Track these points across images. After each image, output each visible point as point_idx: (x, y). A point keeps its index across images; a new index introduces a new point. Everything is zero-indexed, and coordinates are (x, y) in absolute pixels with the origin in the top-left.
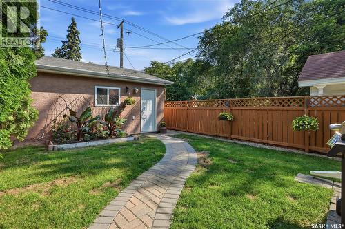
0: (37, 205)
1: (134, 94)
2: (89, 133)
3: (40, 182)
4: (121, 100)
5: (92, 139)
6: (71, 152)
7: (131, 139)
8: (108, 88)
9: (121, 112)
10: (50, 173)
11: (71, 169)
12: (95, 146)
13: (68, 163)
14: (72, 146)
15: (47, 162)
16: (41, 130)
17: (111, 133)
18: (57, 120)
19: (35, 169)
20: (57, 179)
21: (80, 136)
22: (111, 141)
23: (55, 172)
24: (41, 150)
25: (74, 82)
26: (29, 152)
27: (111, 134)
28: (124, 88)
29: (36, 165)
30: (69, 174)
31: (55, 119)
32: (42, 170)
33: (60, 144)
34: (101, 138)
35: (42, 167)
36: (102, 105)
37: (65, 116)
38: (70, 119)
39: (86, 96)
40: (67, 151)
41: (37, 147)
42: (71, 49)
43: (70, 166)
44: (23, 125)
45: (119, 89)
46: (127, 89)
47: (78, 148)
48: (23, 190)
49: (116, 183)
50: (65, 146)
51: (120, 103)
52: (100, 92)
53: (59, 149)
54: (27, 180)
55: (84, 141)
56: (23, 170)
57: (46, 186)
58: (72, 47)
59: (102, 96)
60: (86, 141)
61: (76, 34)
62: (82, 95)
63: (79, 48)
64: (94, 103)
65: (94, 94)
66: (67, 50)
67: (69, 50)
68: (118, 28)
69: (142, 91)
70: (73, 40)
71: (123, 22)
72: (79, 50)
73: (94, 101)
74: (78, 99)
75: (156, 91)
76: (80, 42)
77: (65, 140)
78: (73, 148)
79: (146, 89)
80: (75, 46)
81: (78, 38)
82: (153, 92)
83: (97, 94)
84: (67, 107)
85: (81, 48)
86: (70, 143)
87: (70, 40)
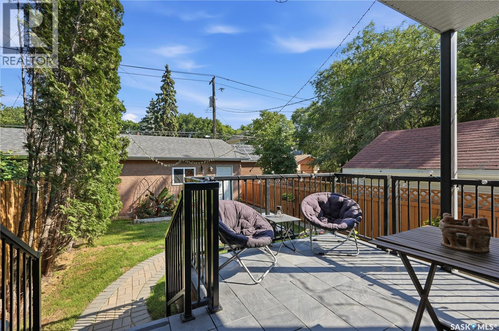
0: (122, 253)
1: (209, 171)
3: (125, 243)
6: (148, 225)
8: (184, 168)
10: (131, 239)
13: (143, 233)
14: (151, 220)
15: (130, 232)
16: (130, 206)
18: (141, 199)
19: (123, 235)
20: (134, 242)
21: (158, 212)
23: (134, 238)
24: (129, 223)
26: (121, 223)
28: (199, 166)
29: (124, 233)
30: (141, 240)
31: (140, 197)
32: (127, 237)
33: (142, 218)
35: (127, 235)
36: (179, 184)
37: (147, 195)
38: (150, 198)
39: (164, 176)
40: (146, 225)
41: (126, 220)
42: (166, 102)
43: (144, 235)
44: (116, 212)
45: (195, 168)
46: (202, 167)
47: (155, 222)
48: (116, 246)
50: (145, 220)
52: (178, 172)
53: (141, 223)
54: (118, 241)
55: (160, 216)
56: (116, 236)
57: (127, 244)
58: (167, 100)
59: (179, 176)
60: (162, 216)
61: (170, 85)
62: (161, 176)
63: (175, 100)
64: (172, 183)
65: (171, 175)
66: (162, 104)
67: (164, 104)
68: (210, 84)
69: (217, 168)
70: (167, 92)
71: (215, 77)
72: (175, 102)
73: (172, 181)
74: (158, 179)
75: (232, 167)
76: (176, 93)
77: (146, 215)
78: (151, 222)
79: (221, 166)
80: (170, 99)
81: (173, 88)
82: (230, 168)
83: (174, 174)
84: (149, 187)
85: (176, 100)
86: (150, 218)
87: (165, 92)
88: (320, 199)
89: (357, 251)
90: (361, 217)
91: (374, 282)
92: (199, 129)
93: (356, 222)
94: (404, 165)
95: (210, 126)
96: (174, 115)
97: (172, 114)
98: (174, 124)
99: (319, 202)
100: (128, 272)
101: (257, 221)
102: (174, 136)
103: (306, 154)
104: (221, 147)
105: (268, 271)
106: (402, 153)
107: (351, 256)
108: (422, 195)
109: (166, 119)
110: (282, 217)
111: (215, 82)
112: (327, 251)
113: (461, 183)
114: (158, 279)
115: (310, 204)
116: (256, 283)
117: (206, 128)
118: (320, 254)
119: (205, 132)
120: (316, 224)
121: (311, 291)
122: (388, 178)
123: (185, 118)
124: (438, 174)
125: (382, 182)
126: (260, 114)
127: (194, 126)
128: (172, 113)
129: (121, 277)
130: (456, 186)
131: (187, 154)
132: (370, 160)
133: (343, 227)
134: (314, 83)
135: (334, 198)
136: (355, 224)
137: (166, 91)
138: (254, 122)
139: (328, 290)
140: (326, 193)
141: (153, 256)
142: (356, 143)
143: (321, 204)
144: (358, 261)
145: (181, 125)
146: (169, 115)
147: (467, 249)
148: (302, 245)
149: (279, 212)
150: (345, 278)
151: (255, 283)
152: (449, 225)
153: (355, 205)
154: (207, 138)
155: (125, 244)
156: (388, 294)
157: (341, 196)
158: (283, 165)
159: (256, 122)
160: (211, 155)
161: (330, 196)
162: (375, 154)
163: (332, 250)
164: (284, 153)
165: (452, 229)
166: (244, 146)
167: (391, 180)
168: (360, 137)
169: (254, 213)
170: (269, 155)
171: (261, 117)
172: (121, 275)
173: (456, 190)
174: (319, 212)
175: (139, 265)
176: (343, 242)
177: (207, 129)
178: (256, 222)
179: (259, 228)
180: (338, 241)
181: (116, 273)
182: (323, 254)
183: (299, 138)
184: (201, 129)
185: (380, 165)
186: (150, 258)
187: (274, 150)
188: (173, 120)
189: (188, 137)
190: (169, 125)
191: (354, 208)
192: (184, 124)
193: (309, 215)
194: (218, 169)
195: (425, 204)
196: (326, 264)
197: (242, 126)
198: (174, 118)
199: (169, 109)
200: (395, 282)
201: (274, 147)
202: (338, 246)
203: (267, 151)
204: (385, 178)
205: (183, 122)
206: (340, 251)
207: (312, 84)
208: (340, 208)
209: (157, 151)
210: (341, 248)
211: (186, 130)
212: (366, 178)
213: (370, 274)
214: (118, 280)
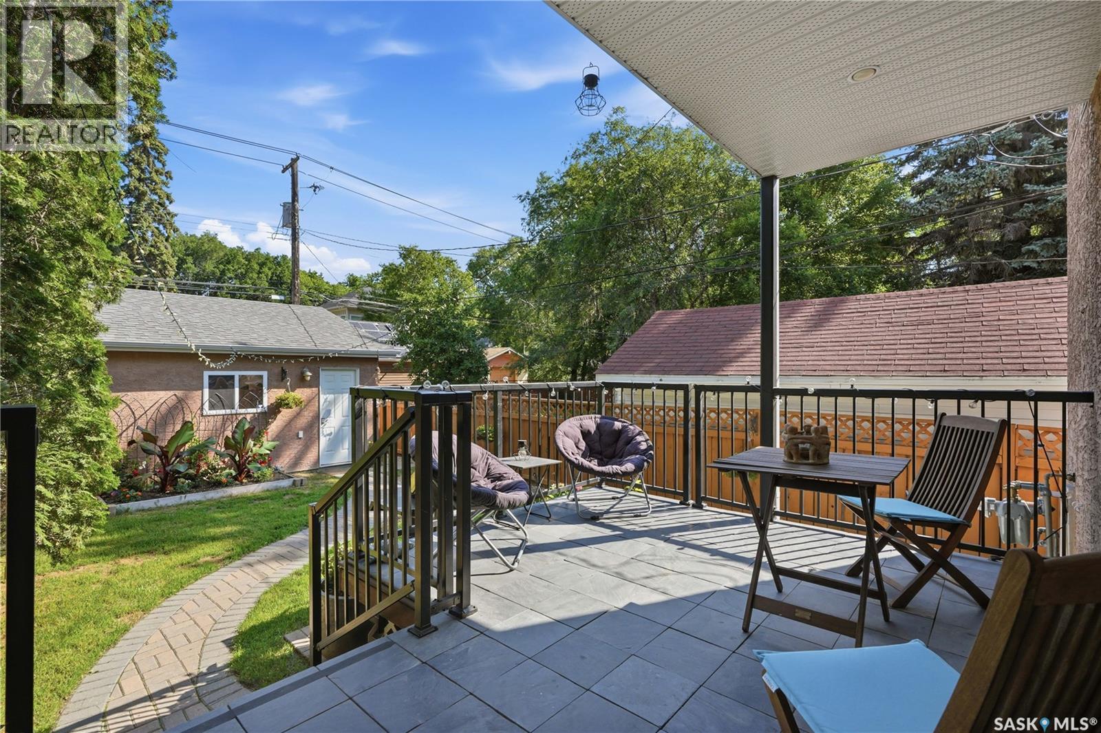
0: (99, 586)
1: (302, 382)
2: (187, 477)
3: (95, 563)
4: (269, 397)
5: (195, 488)
6: (146, 516)
7: (286, 483)
8: (237, 374)
9: (268, 424)
11: (148, 543)
12: (200, 503)
13: (141, 535)
14: (148, 504)
17: (240, 473)
20: (122, 558)
21: (168, 483)
22: (236, 491)
25: (153, 367)
27: (242, 473)
28: (277, 370)
33: (120, 502)
34: (218, 484)
36: (222, 412)
37: (130, 442)
38: (143, 449)
39: (179, 393)
40: (138, 516)
43: (146, 539)
45: (265, 374)
46: (283, 372)
47: (161, 508)
49: (221, 557)
50: (133, 505)
51: (266, 403)
52: (220, 384)
53: (119, 513)
55: (173, 494)
57: (104, 567)
58: (144, 194)
59: (222, 393)
60: (182, 493)
61: (153, 153)
62: (172, 393)
63: (168, 197)
64: (202, 408)
65: (202, 389)
66: (126, 201)
67: (131, 203)
68: (283, 172)
69: (322, 374)
70: (143, 171)
71: (298, 158)
72: (167, 202)
73: (202, 405)
74: (162, 401)
75: (358, 371)
76: (171, 178)
77: (133, 493)
78: (150, 509)
79: (332, 368)
80: (151, 191)
81: (164, 166)
82: (352, 373)
83: (210, 388)
84: (135, 421)
85: (173, 197)
86: (144, 498)
87: (136, 172)
88: (584, 427)
89: (649, 508)
90: (652, 452)
91: (684, 545)
92: (236, 275)
93: (646, 461)
94: (696, 368)
95: (265, 269)
96: (163, 235)
97: (160, 231)
98: (165, 257)
99: (582, 431)
100: (142, 622)
101: (492, 467)
102: (166, 289)
103: (500, 345)
104: (326, 323)
105: (522, 552)
106: (692, 348)
107: (640, 516)
108: (722, 419)
109: (140, 244)
110: (527, 460)
111: (299, 169)
112: (602, 514)
113: (785, 393)
114: (236, 624)
115: (570, 435)
116: (511, 570)
117: (255, 276)
118: (593, 518)
119: (252, 284)
120: (586, 468)
121: (602, 568)
122: (690, 388)
123: (192, 245)
124: (757, 381)
125: (681, 393)
126: (401, 254)
127: (221, 267)
128: (157, 228)
129: (127, 636)
130: (778, 397)
131: (244, 339)
132: (643, 360)
133: (629, 470)
134: (524, 199)
135: (606, 424)
136: (646, 464)
137: (140, 168)
138: (384, 270)
139: (626, 563)
140: (593, 416)
141: (196, 580)
142: (600, 329)
143: (586, 434)
144: (653, 522)
145: (181, 262)
146: (149, 234)
147: (810, 461)
148: (556, 509)
149: (523, 451)
150: (643, 545)
151: (509, 569)
152: (793, 436)
153: (639, 434)
154: (276, 301)
155: (97, 565)
156: (706, 556)
157: (617, 420)
158: (462, 367)
159: (389, 270)
160: (307, 342)
161: (599, 421)
162: (650, 349)
163: (608, 512)
164: (463, 342)
165: (795, 440)
166: (363, 325)
167: (694, 390)
168: (608, 316)
169: (483, 455)
170: (429, 346)
171: (401, 260)
172: (126, 630)
173: (778, 402)
174: (584, 449)
175: (164, 604)
176: (621, 499)
177: (258, 278)
178: (489, 469)
179: (500, 478)
180: (613, 498)
181: (108, 630)
182: (598, 518)
183: (488, 313)
184: (241, 277)
185: (659, 369)
186: (190, 587)
187: (440, 337)
188: (162, 248)
189: (200, 294)
190: (150, 259)
191: (639, 438)
192: (190, 259)
193: (570, 454)
194: (324, 375)
195: (726, 432)
196: (608, 532)
197: (352, 275)
198: (166, 243)
199: (150, 219)
200: (711, 541)
201: (443, 330)
202: (615, 505)
203: (424, 336)
204: (685, 388)
205: (188, 255)
206: (621, 512)
207: (522, 201)
208: (617, 441)
209: (157, 328)
210: (620, 507)
211: (197, 277)
212: (657, 388)
213: (675, 536)
214: (120, 643)
